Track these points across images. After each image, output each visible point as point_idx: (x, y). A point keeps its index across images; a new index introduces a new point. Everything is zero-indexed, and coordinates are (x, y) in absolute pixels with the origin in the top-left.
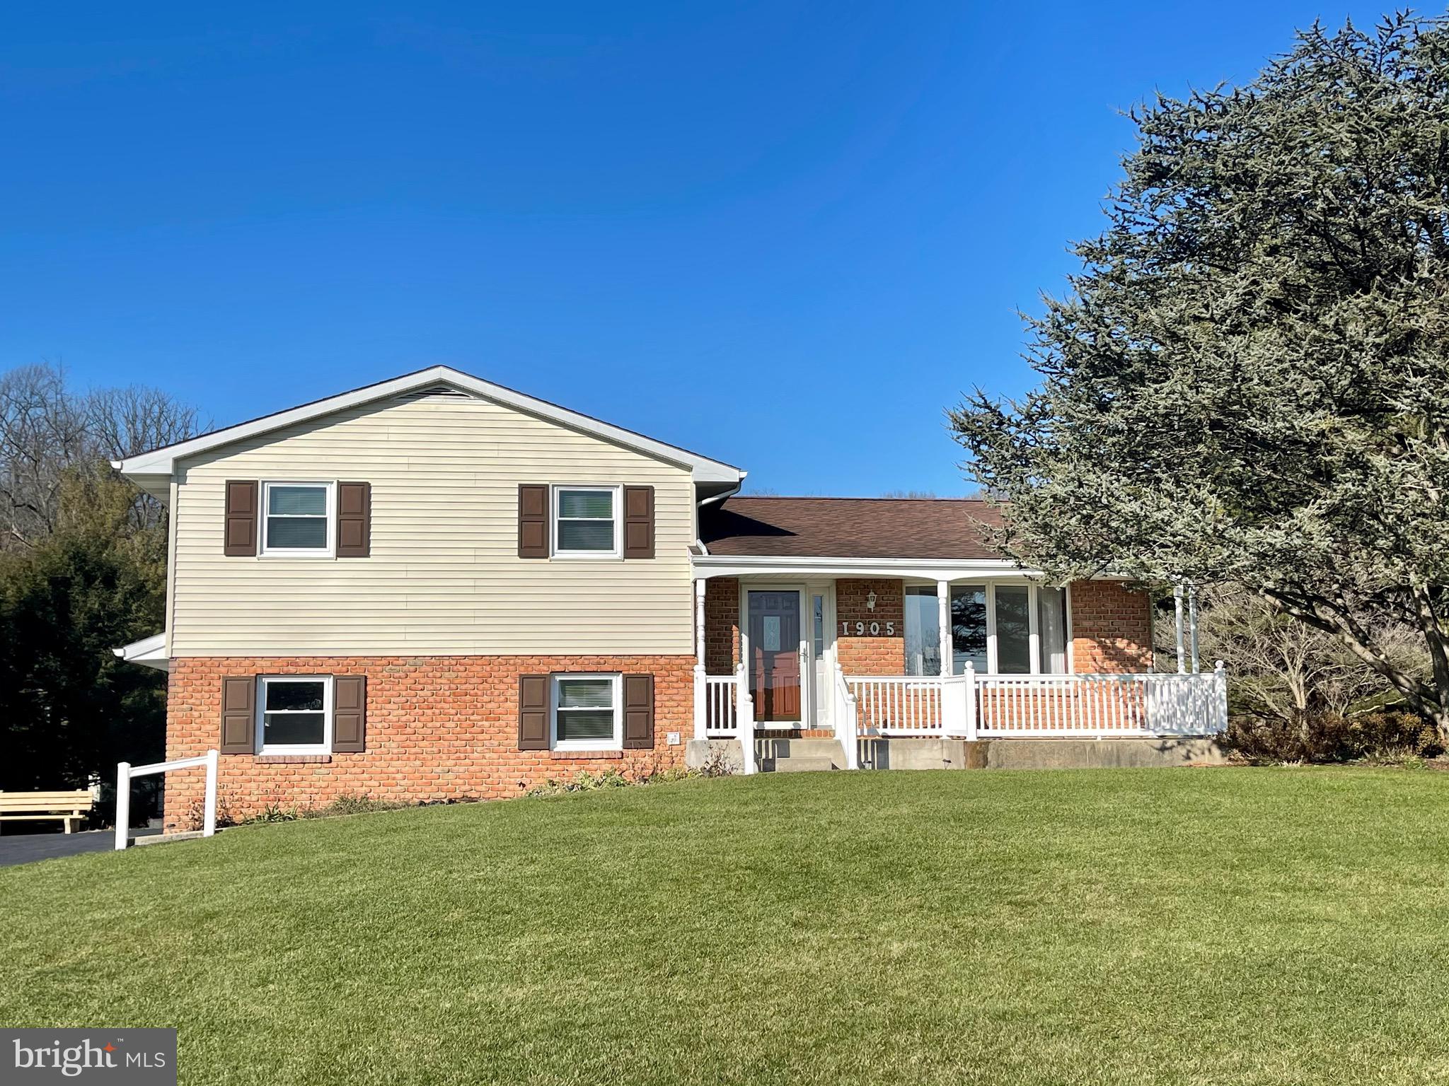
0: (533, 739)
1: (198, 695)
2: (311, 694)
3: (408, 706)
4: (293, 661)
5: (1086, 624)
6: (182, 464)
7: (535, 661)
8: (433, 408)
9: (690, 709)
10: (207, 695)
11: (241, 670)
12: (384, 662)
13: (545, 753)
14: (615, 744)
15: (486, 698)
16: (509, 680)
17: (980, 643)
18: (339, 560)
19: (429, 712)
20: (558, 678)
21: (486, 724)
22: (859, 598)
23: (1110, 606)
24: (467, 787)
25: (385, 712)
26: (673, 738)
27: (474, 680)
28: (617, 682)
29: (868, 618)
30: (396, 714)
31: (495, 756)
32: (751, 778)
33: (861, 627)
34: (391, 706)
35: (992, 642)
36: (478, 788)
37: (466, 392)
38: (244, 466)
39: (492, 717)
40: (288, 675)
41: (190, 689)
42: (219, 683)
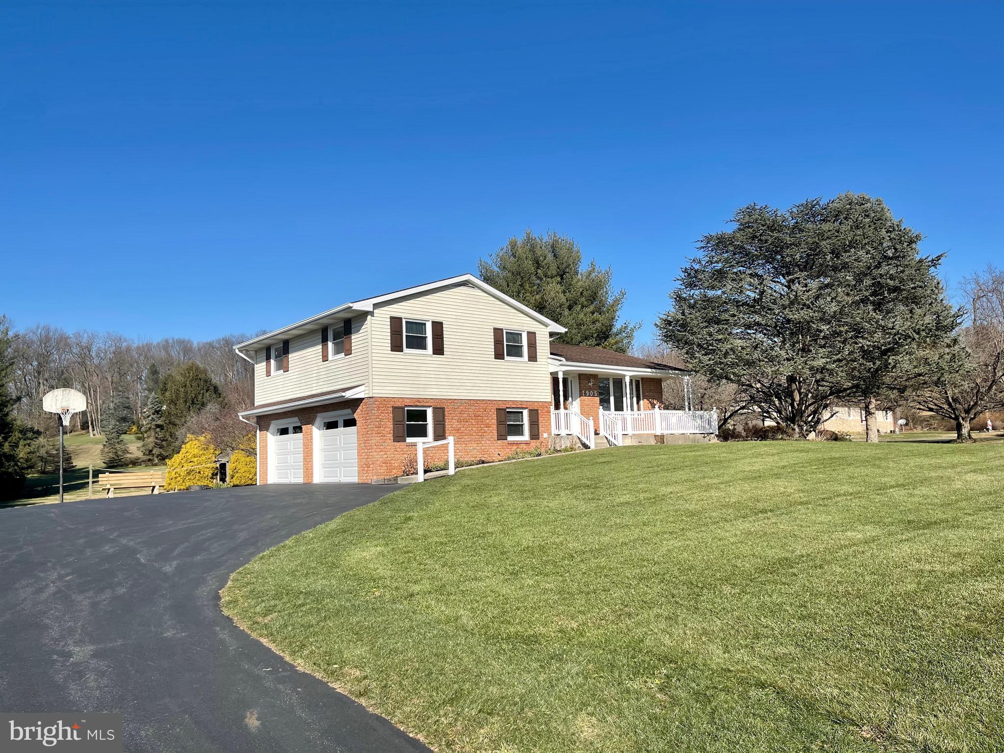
0: (502, 437)
1: (383, 415)
2: (422, 415)
3: (459, 421)
4: (418, 400)
5: (647, 394)
6: (376, 306)
7: (500, 402)
8: (463, 292)
9: (550, 424)
10: (386, 415)
11: (399, 403)
12: (450, 401)
14: (526, 437)
15: (486, 418)
16: (493, 410)
18: (434, 356)
19: (467, 424)
21: (486, 429)
22: (587, 381)
23: (652, 388)
24: (481, 456)
25: (452, 423)
26: (545, 435)
27: (482, 410)
28: (526, 413)
29: (590, 389)
30: (455, 424)
31: (490, 442)
33: (587, 392)
34: (454, 421)
36: (485, 456)
37: (479, 288)
38: (397, 310)
39: (488, 426)
41: (380, 412)
42: (391, 409)
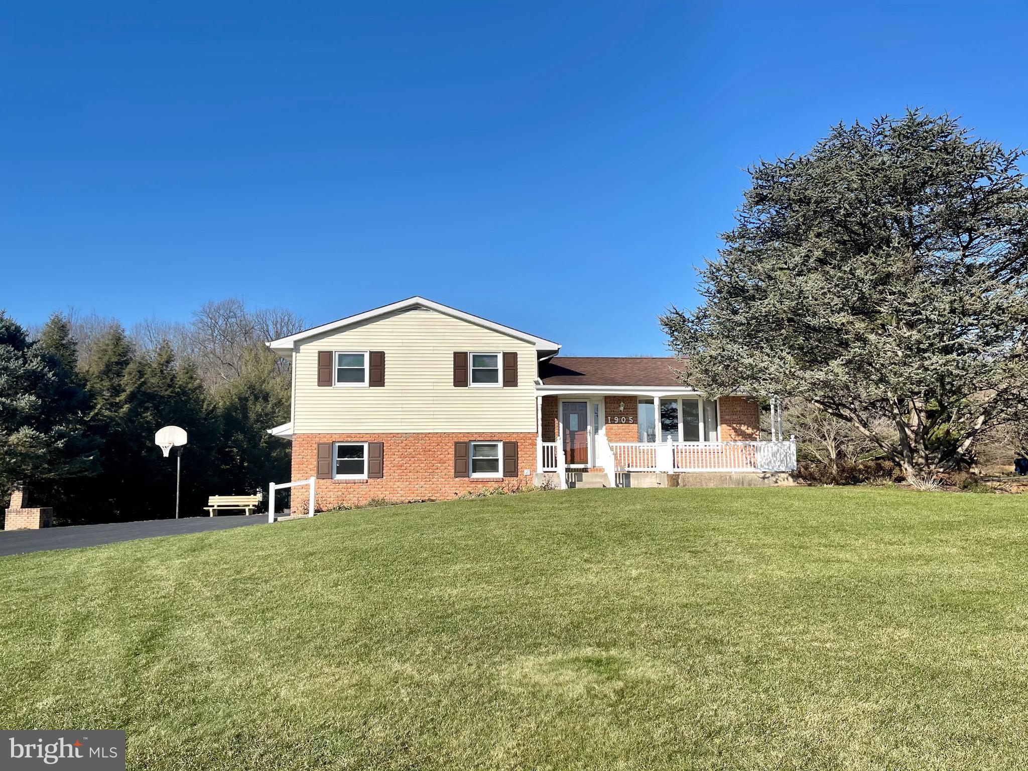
0: (461, 472)
1: (306, 451)
2: (358, 451)
3: (402, 456)
4: (350, 435)
5: (727, 417)
6: (298, 343)
7: (461, 435)
8: (413, 316)
9: (535, 458)
10: (310, 451)
11: (326, 440)
12: (392, 435)
13: (466, 479)
14: (500, 474)
15: (439, 453)
16: (450, 444)
17: (675, 427)
18: (371, 388)
19: (413, 459)
20: (473, 443)
21: (439, 465)
22: (616, 405)
23: (739, 409)
24: (430, 495)
25: (392, 459)
26: (527, 472)
27: (434, 444)
28: (500, 446)
29: (620, 415)
30: (397, 460)
31: (443, 480)
32: (565, 491)
33: (616, 419)
34: (395, 456)
35: (681, 426)
36: (436, 495)
37: (428, 309)
38: (326, 344)
39: (442, 462)
40: (347, 442)
41: (302, 448)
42: (316, 446)
